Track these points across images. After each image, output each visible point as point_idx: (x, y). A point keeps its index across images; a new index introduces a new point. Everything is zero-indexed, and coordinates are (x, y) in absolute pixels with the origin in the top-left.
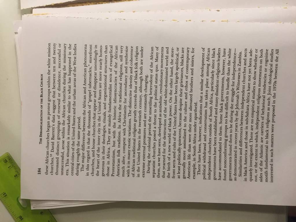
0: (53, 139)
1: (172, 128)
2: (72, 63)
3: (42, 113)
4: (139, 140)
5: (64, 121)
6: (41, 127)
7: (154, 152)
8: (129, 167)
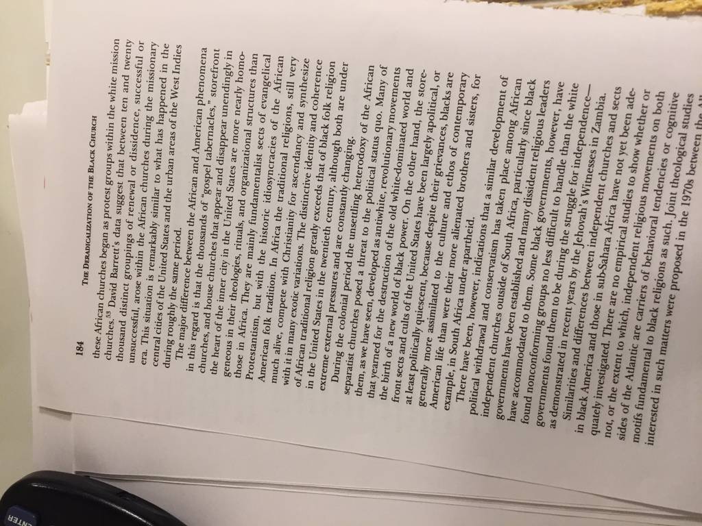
0: (115, 275)
1: (403, 278)
2: (168, 94)
3: (90, 211)
4: (320, 299)
5: (142, 236)
6: (88, 244)
7: (354, 334)
8: (289, 361)
